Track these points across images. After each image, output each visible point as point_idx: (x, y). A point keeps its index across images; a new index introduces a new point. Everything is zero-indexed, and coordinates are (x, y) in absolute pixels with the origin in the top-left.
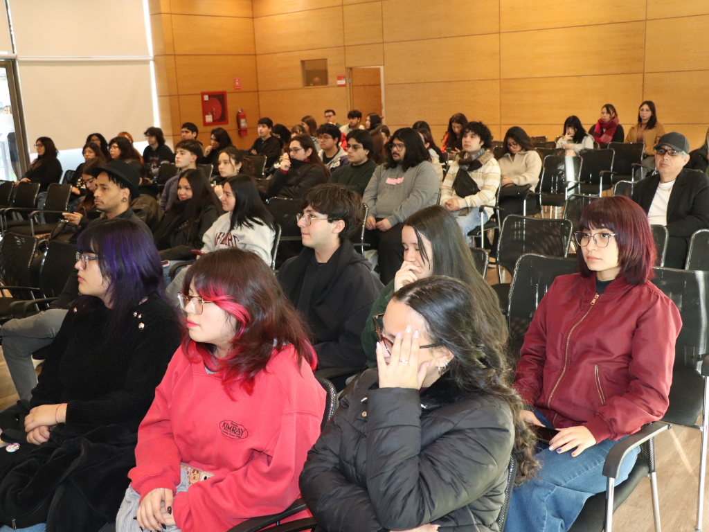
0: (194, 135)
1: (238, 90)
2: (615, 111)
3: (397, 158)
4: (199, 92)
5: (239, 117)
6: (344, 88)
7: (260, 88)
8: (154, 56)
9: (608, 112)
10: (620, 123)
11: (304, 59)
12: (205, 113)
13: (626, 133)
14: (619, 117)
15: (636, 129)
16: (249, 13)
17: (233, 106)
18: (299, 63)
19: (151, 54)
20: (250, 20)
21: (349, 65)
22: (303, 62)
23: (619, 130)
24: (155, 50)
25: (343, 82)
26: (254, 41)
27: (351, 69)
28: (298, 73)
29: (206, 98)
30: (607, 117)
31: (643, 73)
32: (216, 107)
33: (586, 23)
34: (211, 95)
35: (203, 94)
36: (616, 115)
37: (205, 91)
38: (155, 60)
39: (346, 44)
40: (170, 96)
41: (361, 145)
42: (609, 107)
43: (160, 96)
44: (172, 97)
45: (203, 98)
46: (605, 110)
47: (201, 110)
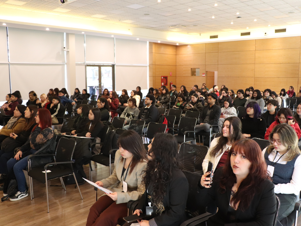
0: (175, 88)
1: (171, 75)
2: (293, 88)
3: (255, 96)
4: (161, 76)
5: (170, 84)
6: (205, 77)
7: (177, 76)
8: (149, 65)
9: (291, 88)
10: (295, 92)
11: (192, 68)
12: (162, 82)
13: (296, 95)
14: (294, 90)
15: (299, 93)
16: (175, 53)
17: (169, 80)
18: (190, 69)
19: (148, 64)
20: (175, 56)
21: (206, 70)
22: (191, 69)
23: (294, 94)
24: (149, 63)
25: (204, 75)
26: (176, 62)
27: (207, 71)
28: (190, 72)
29: (162, 78)
30: (291, 90)
31: (298, 78)
32: (165, 81)
33: (281, 63)
34: (164, 77)
35: (162, 77)
36: (293, 89)
37: (162, 76)
38: (149, 66)
39: (206, 64)
40: (153, 76)
41: (241, 93)
42: (291, 87)
43: (150, 77)
44: (153, 77)
45: (161, 78)
46: (290, 88)
47: (161, 81)
